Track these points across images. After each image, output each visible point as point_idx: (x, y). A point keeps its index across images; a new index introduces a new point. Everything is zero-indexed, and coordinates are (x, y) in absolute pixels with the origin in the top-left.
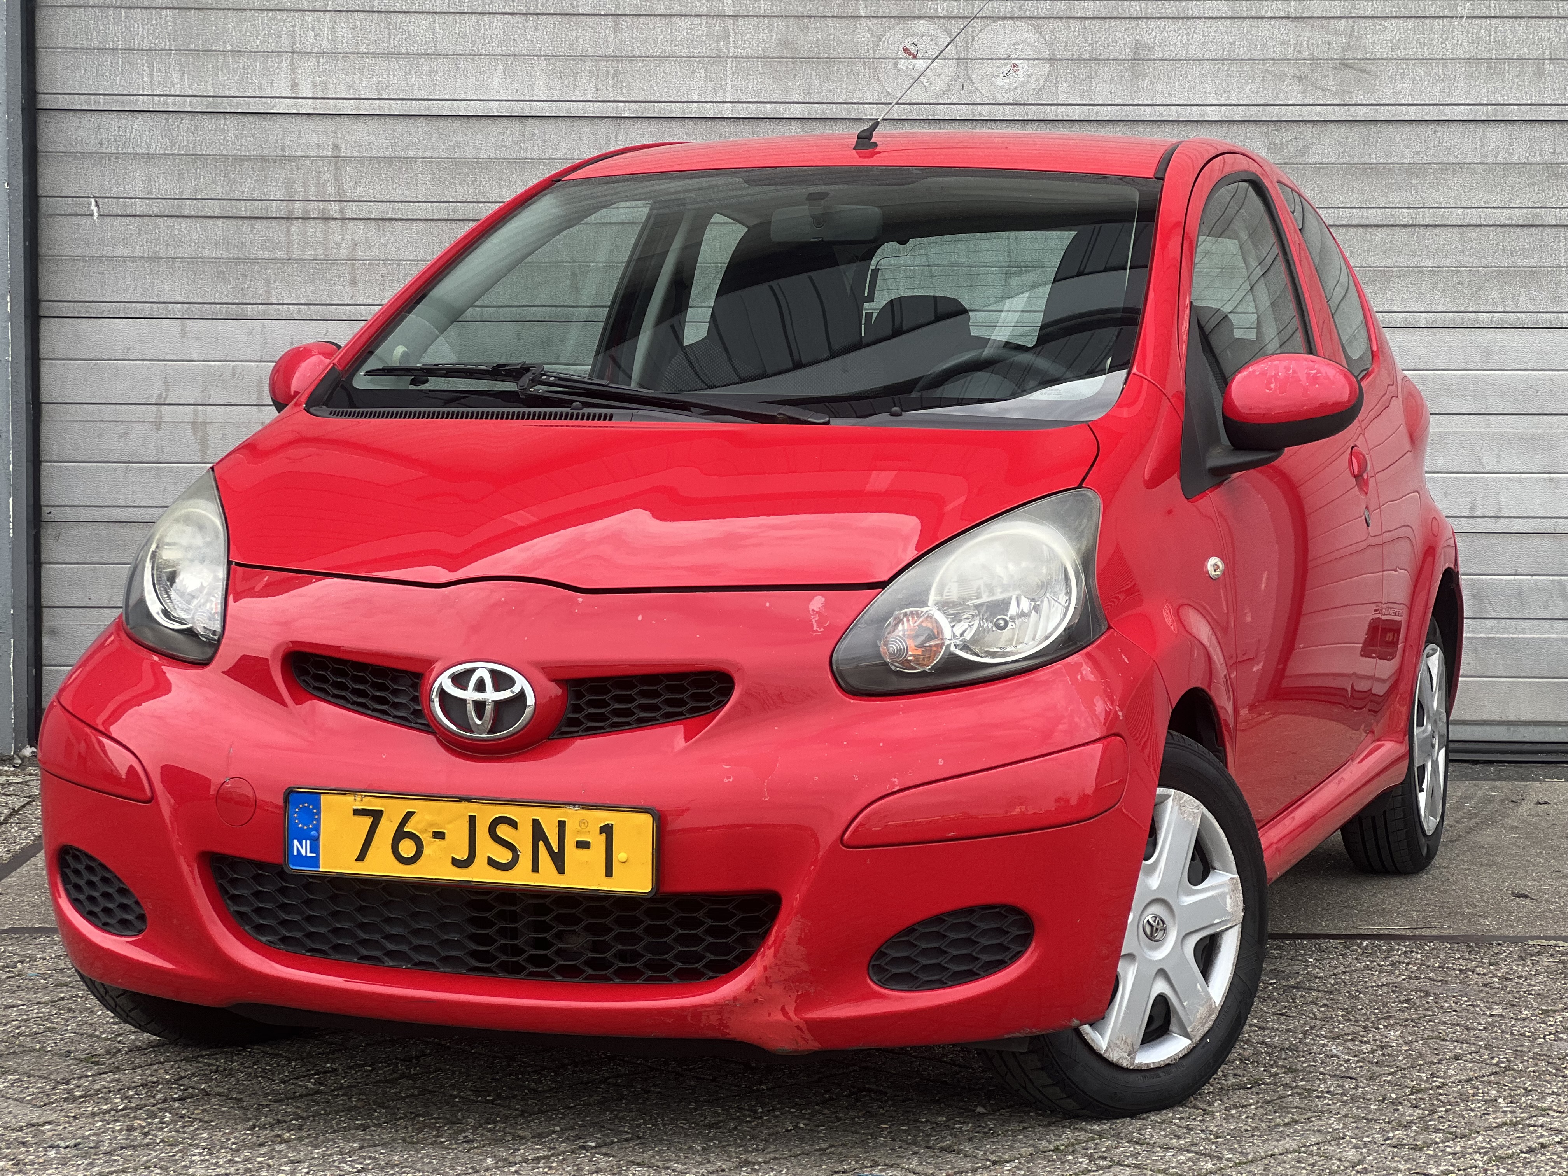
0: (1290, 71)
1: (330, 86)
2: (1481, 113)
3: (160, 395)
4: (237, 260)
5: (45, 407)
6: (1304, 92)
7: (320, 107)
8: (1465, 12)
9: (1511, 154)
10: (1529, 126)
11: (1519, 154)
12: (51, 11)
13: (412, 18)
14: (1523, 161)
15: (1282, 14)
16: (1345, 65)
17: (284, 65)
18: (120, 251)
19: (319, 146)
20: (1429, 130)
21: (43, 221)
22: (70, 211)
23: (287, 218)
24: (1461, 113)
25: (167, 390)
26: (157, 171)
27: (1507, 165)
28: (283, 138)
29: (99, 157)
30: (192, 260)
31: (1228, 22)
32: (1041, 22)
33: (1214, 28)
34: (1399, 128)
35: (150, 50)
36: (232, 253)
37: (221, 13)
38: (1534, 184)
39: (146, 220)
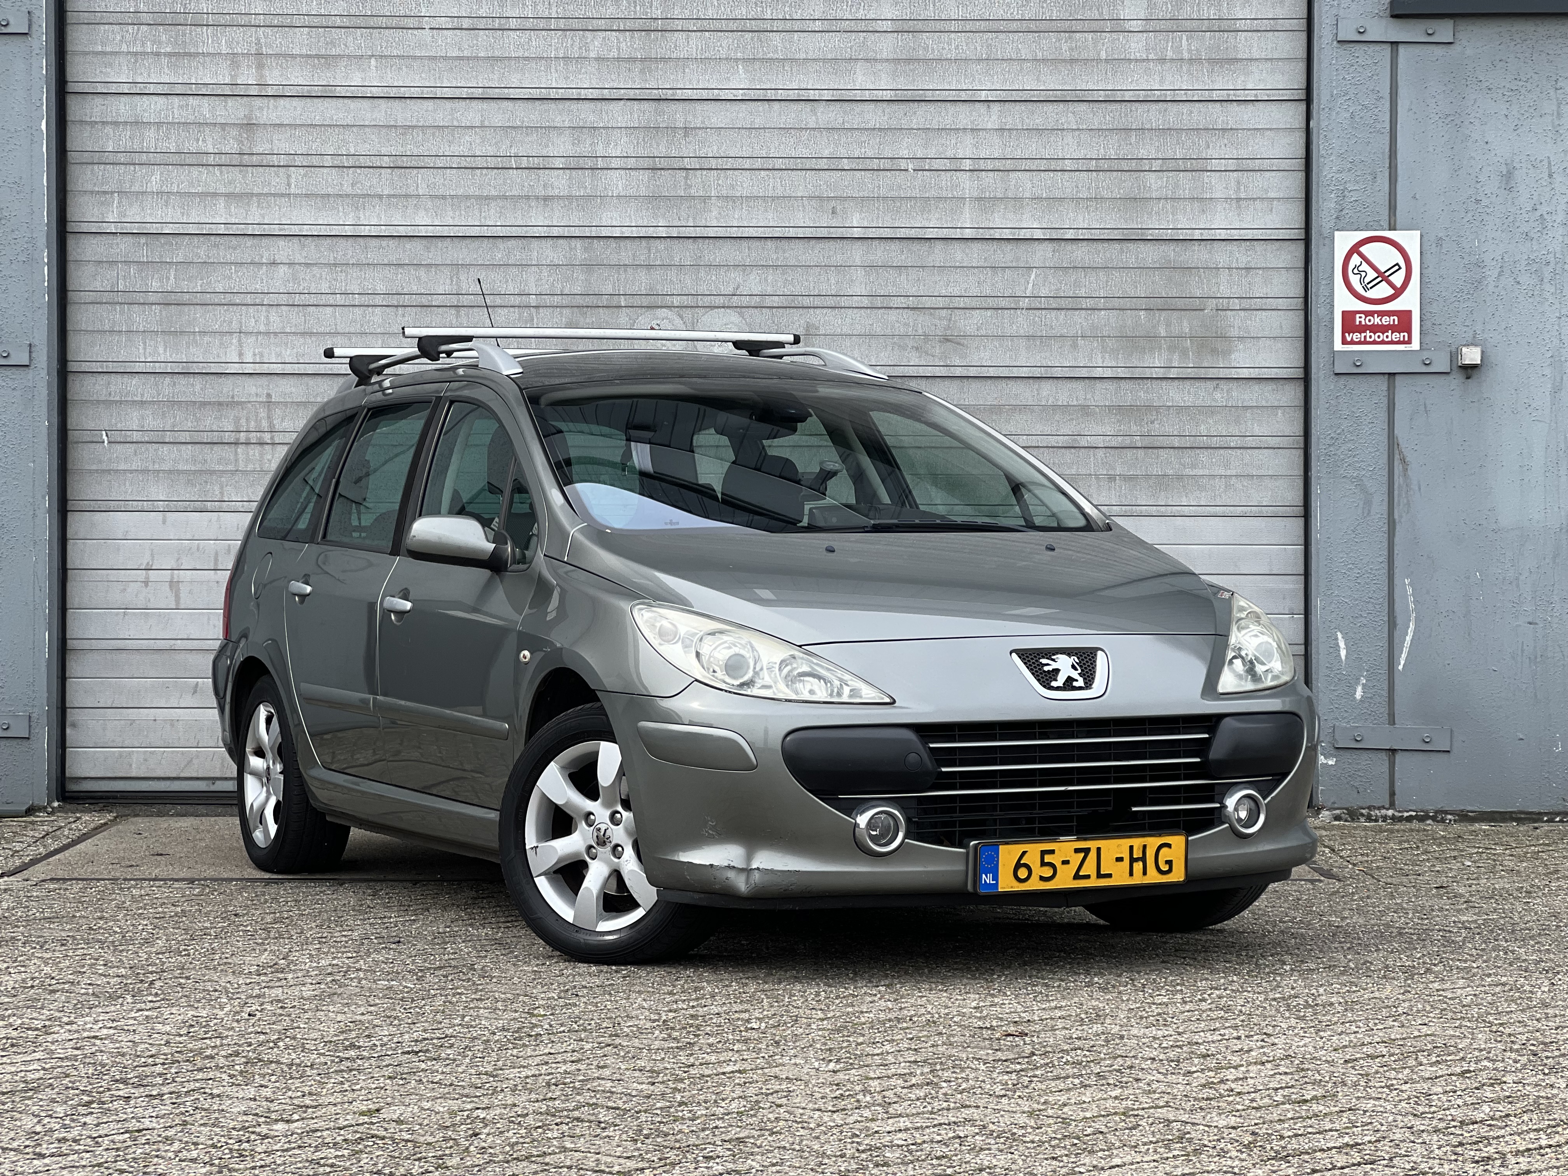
0: (910, 343)
1: (266, 355)
2: (1037, 372)
3: (148, 563)
4: (201, 472)
5: (69, 572)
6: (920, 357)
7: (258, 369)
8: (1025, 306)
9: (1057, 400)
10: (1069, 381)
11: (1063, 399)
12: (77, 306)
13: (321, 309)
14: (1065, 404)
15: (904, 306)
16: (946, 339)
17: (234, 341)
18: (122, 467)
19: (257, 395)
20: (1003, 383)
21: (70, 446)
22: (88, 440)
23: (235, 444)
24: (1024, 372)
25: (153, 560)
26: (147, 412)
27: (1055, 407)
28: (233, 390)
29: (108, 403)
30: (170, 472)
31: (869, 310)
32: (743, 310)
33: (858, 315)
34: (984, 382)
35: (144, 331)
36: (198, 467)
37: (192, 307)
38: (1073, 419)
39: (140, 445)
